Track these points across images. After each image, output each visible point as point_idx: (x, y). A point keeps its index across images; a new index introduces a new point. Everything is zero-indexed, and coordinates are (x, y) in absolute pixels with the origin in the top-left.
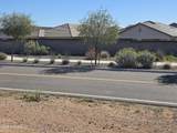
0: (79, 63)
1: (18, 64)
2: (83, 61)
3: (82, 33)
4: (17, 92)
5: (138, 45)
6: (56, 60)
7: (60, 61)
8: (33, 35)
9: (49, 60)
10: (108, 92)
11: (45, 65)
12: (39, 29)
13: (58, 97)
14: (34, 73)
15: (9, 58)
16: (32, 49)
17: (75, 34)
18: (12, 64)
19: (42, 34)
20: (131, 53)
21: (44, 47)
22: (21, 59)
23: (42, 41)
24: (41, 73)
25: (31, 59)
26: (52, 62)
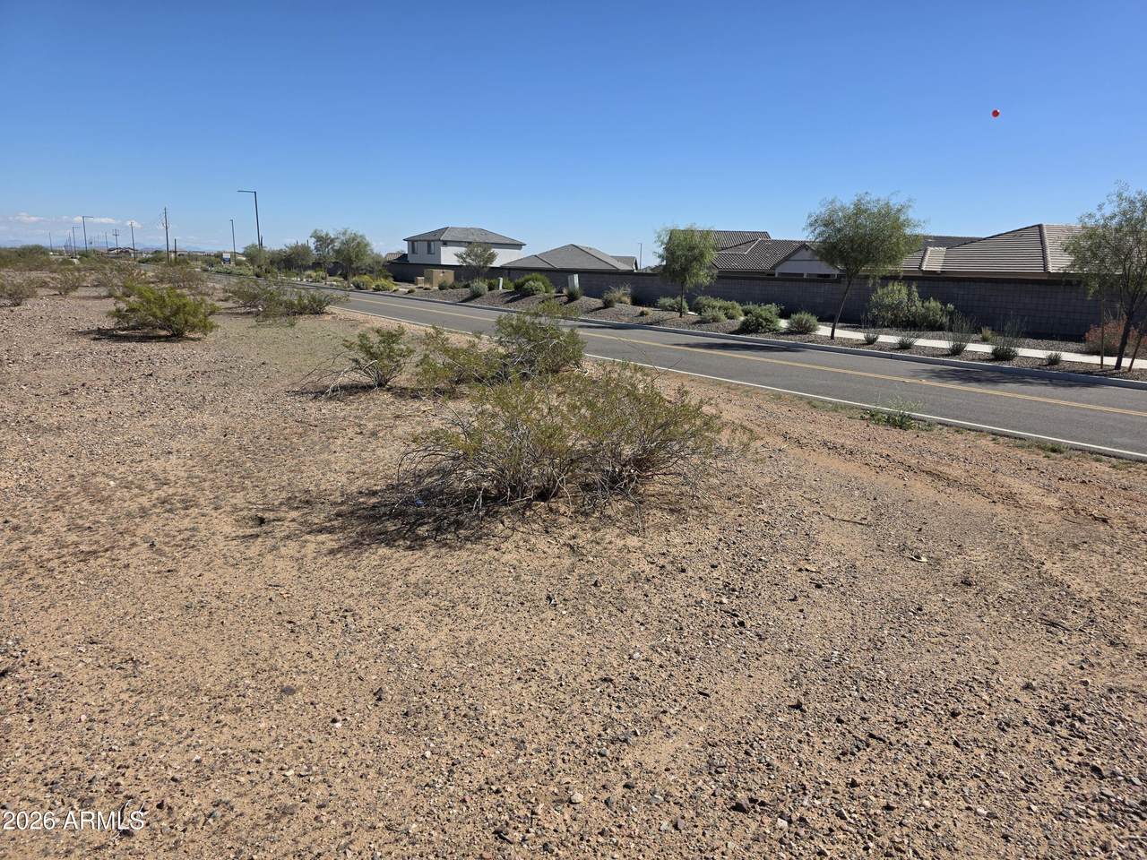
0: (1054, 361)
1: (850, 349)
2: (1067, 357)
3: (1081, 260)
4: (852, 407)
6: (971, 347)
7: (986, 349)
8: (907, 264)
9: (944, 344)
10: (1126, 440)
11: (931, 356)
12: (923, 244)
13: (959, 429)
14: (897, 373)
15: (824, 330)
16: (896, 307)
17: (1058, 262)
18: (831, 345)
19: (934, 261)
21: (934, 304)
22: (859, 336)
23: (930, 283)
24: (915, 374)
25: (888, 338)
26: (956, 351)
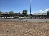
0: (9, 18)
5: (17, 15)
17: (8, 14)
20: (16, 16)
26: (4, 18)
